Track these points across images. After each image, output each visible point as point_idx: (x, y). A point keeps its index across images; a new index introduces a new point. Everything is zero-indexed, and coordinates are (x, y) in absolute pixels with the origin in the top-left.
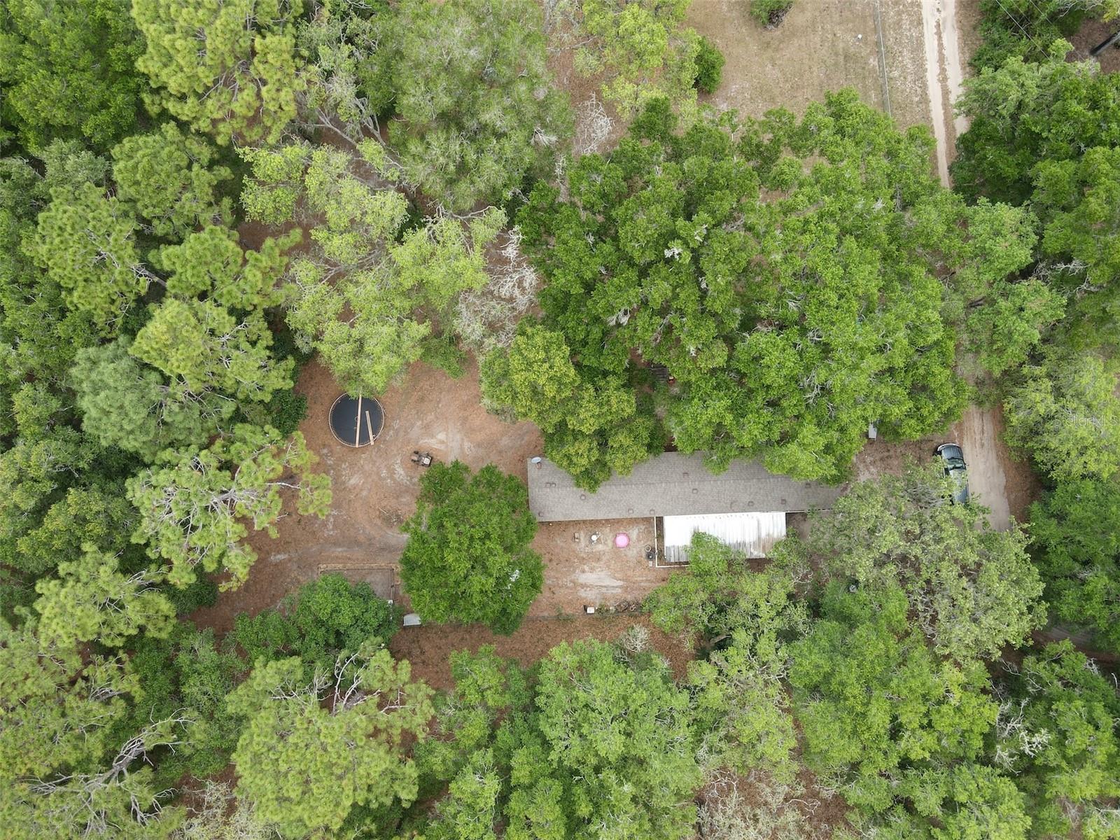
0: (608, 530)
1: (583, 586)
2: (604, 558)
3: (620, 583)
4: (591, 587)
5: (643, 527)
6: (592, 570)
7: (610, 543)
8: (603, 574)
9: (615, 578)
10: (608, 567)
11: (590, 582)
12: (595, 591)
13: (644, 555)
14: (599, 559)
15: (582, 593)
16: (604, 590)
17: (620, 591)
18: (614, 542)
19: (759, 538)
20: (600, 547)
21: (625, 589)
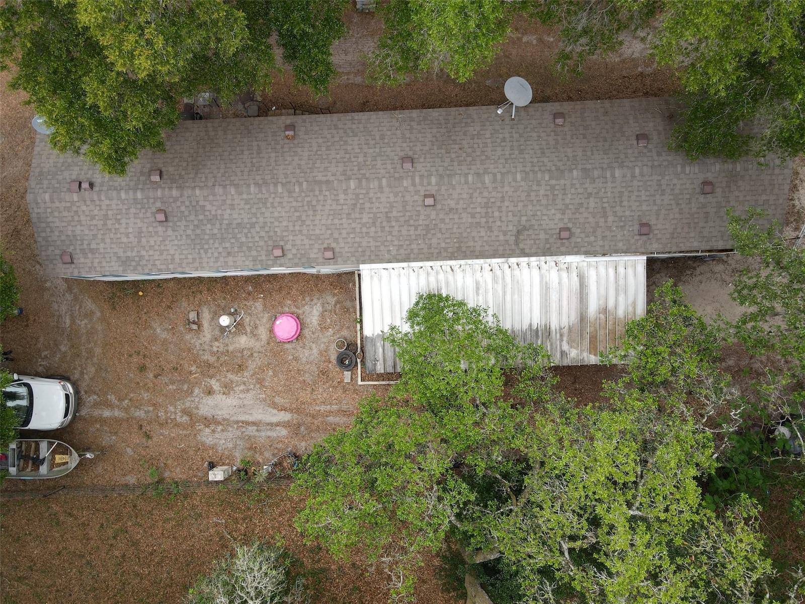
0: (259, 305)
1: (209, 421)
2: (252, 365)
3: (285, 416)
4: (225, 423)
5: (332, 300)
6: (228, 388)
7: (263, 333)
8: (249, 399)
9: (274, 405)
10: (260, 382)
11: (221, 414)
12: (233, 433)
13: (334, 357)
14: (241, 368)
15: (207, 437)
16: (251, 430)
17: (284, 432)
18: (271, 331)
19: (583, 318)
20: (243, 341)
21: (295, 428)
